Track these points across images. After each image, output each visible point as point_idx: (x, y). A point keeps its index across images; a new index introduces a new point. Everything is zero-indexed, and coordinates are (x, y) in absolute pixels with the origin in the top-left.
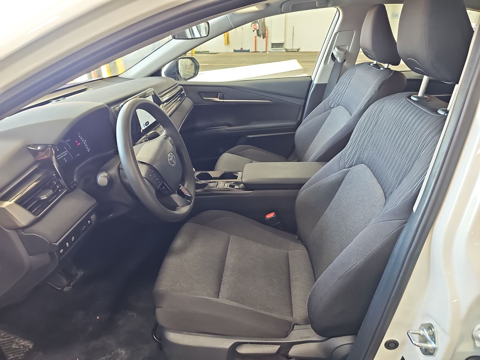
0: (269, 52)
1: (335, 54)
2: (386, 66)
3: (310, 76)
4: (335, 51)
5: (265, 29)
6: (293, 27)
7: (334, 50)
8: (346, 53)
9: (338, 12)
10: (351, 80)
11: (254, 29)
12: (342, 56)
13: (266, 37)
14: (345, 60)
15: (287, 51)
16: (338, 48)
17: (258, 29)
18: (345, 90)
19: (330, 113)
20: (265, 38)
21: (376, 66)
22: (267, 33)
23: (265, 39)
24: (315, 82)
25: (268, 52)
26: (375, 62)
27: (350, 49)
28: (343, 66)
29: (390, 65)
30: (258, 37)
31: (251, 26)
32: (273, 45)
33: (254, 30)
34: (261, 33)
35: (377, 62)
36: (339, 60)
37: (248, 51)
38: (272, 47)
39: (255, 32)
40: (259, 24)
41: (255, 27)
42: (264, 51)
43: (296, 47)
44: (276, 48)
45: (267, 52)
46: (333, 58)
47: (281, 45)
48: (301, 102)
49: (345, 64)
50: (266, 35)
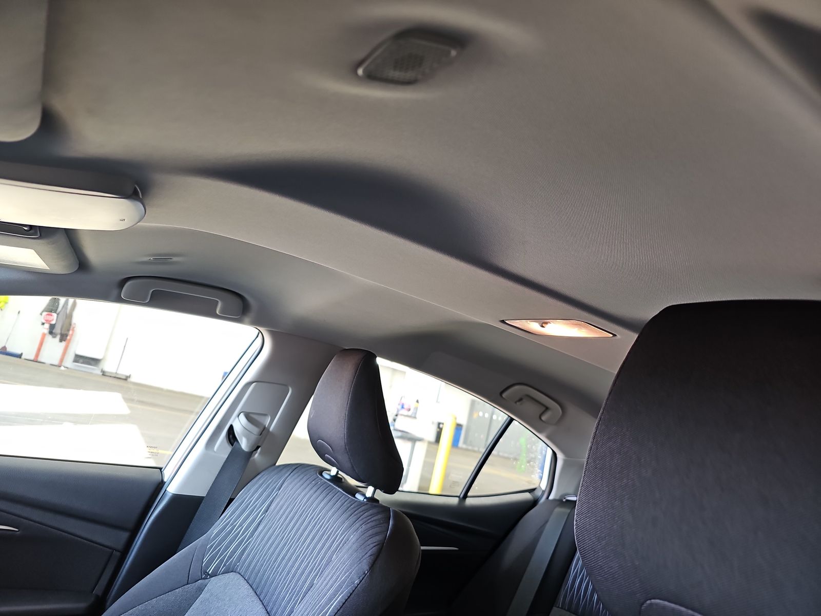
0: (65, 367)
1: (238, 429)
2: (369, 491)
3: (160, 469)
4: (239, 424)
5: (70, 328)
6: (127, 339)
7: (237, 419)
8: (264, 431)
9: (260, 339)
10: (271, 502)
11: (46, 320)
12: (254, 437)
13: (67, 341)
14: (258, 447)
15: (104, 374)
16: (248, 416)
17: (53, 322)
18: (252, 528)
19: (200, 590)
20: (64, 341)
21: (336, 480)
22: (72, 335)
23: (64, 344)
24: (172, 489)
25: (62, 368)
26: (334, 471)
27: (273, 424)
28: (252, 459)
29: (378, 491)
30: (49, 338)
31: (41, 314)
32: (78, 358)
33: (44, 321)
34: (57, 330)
35: (338, 472)
36: (244, 444)
37: (20, 356)
38: (75, 361)
39: (47, 326)
40: (58, 314)
41: (49, 318)
42: (56, 362)
43: (123, 372)
44: (82, 363)
45: (60, 367)
46: (231, 436)
47: (94, 361)
48: (117, 539)
49: (256, 456)
50: (68, 338)
